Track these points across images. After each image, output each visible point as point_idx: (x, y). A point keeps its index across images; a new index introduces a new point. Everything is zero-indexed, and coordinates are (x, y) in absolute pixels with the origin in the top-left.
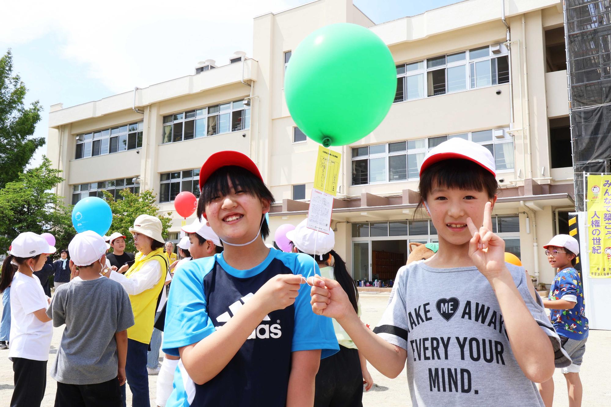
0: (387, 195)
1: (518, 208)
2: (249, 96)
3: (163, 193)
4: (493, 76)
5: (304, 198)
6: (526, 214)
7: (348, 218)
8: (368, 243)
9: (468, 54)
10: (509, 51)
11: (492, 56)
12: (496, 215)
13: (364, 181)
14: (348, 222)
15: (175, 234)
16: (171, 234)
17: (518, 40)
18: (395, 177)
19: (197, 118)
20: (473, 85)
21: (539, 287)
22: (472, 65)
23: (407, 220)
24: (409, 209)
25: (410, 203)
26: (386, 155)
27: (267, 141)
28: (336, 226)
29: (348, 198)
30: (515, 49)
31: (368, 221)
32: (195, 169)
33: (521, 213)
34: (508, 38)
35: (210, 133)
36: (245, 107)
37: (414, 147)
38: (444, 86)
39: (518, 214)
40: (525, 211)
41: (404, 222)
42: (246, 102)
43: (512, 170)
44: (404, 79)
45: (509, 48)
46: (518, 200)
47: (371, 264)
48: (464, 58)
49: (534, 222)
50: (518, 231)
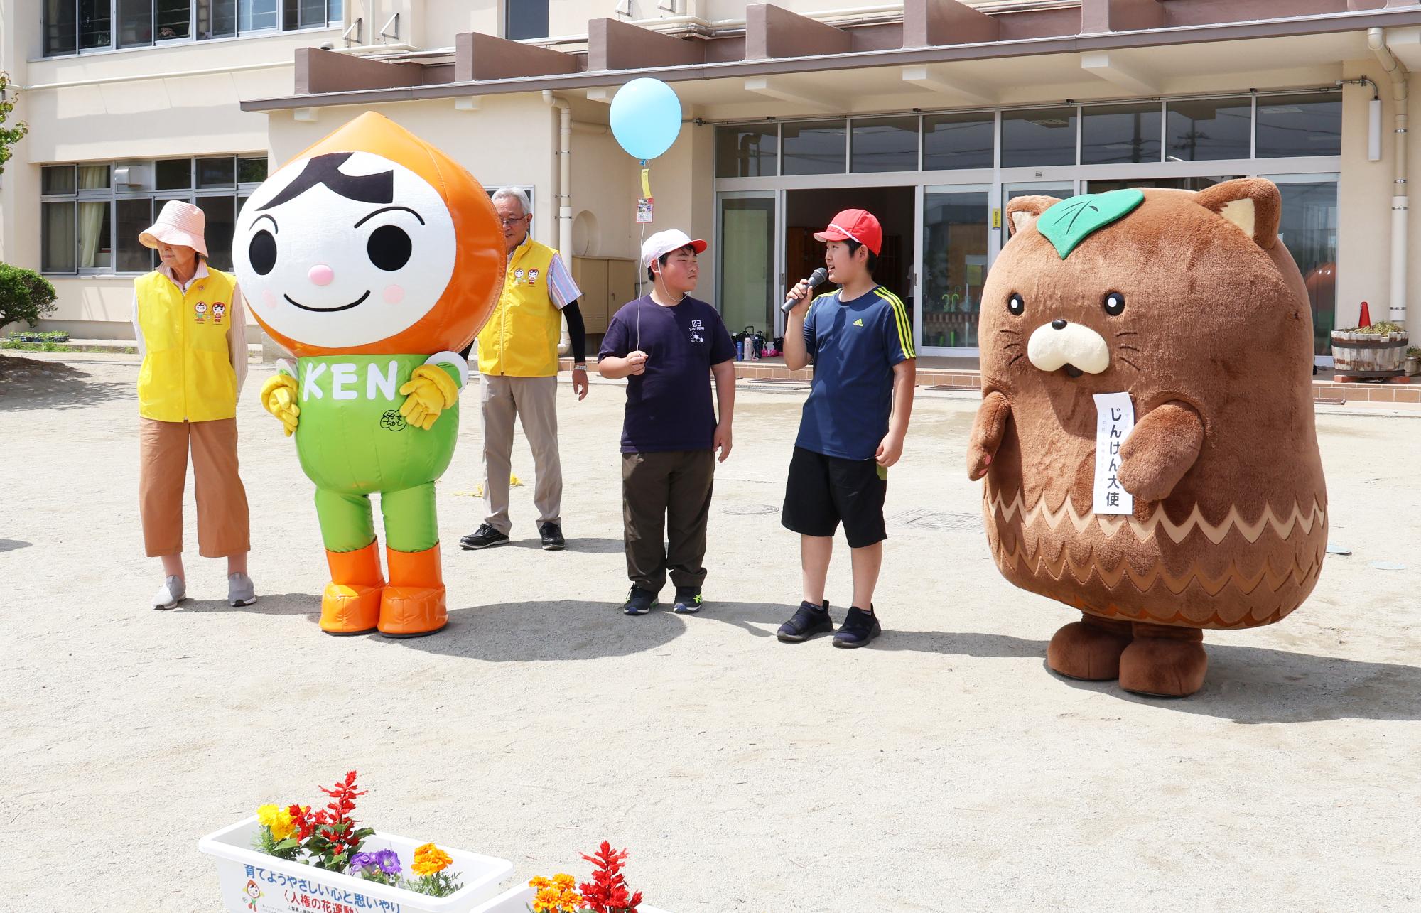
0: (848, 19)
1: (1341, 64)
3: (53, 21)
5: (546, 35)
6: (1369, 87)
7: (698, 105)
8: (773, 199)
12: (1252, 90)
14: (701, 122)
15: (101, 167)
16: (88, 168)
21: (1409, 363)
23: (915, 114)
24: (927, 65)
25: (931, 41)
29: (699, 32)
31: (773, 118)
33: (1352, 81)
39: (1341, 87)
40: (1369, 75)
41: (905, 122)
46: (1361, 25)
47: (781, 275)
49: (1401, 118)
50: (1336, 150)
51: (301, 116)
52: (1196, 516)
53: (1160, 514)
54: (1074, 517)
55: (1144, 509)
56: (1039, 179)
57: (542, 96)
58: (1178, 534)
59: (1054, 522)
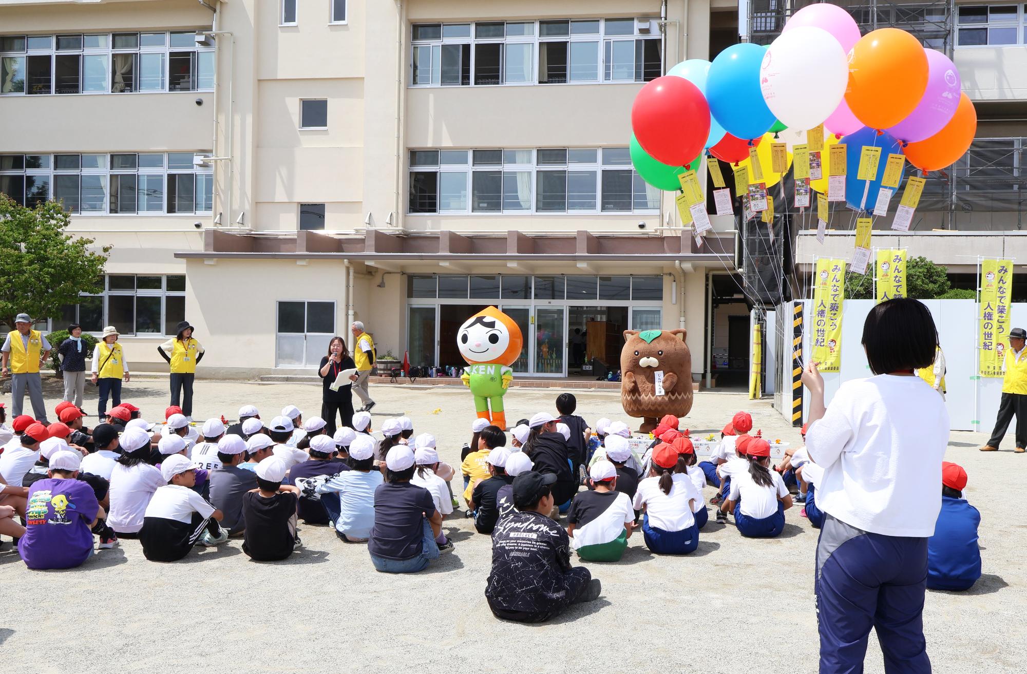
1: (662, 267)
2: (209, 28)
4: (638, 67)
5: (323, 228)
6: (672, 277)
7: (403, 267)
8: (435, 309)
9: (602, 25)
10: (663, 35)
11: (637, 36)
12: (631, 274)
13: (431, 207)
14: (403, 274)
17: (678, 21)
18: (481, 205)
19: (85, 53)
20: (607, 76)
22: (608, 45)
23: (499, 275)
24: (519, 262)
25: (521, 252)
26: (468, 168)
27: (249, 119)
28: (383, 279)
29: (403, 235)
30: (672, 33)
31: (436, 274)
32: (85, 153)
33: (666, 274)
34: (663, 15)
35: (118, 86)
36: (198, 48)
37: (513, 161)
38: (565, 69)
39: (662, 276)
40: (672, 272)
41: (495, 278)
42: (202, 38)
43: (657, 212)
44: (501, 46)
45: (663, 28)
46: (672, 259)
47: (438, 341)
48: (597, 31)
49: (683, 289)
50: (661, 298)
51: (207, 262)
52: (676, 394)
53: (670, 394)
54: (651, 397)
55: (667, 393)
56: (550, 305)
57: (344, 262)
58: (673, 398)
59: (646, 398)
